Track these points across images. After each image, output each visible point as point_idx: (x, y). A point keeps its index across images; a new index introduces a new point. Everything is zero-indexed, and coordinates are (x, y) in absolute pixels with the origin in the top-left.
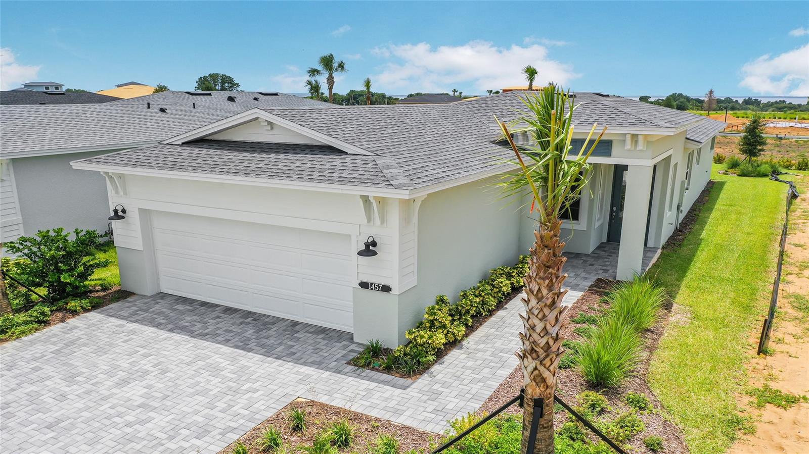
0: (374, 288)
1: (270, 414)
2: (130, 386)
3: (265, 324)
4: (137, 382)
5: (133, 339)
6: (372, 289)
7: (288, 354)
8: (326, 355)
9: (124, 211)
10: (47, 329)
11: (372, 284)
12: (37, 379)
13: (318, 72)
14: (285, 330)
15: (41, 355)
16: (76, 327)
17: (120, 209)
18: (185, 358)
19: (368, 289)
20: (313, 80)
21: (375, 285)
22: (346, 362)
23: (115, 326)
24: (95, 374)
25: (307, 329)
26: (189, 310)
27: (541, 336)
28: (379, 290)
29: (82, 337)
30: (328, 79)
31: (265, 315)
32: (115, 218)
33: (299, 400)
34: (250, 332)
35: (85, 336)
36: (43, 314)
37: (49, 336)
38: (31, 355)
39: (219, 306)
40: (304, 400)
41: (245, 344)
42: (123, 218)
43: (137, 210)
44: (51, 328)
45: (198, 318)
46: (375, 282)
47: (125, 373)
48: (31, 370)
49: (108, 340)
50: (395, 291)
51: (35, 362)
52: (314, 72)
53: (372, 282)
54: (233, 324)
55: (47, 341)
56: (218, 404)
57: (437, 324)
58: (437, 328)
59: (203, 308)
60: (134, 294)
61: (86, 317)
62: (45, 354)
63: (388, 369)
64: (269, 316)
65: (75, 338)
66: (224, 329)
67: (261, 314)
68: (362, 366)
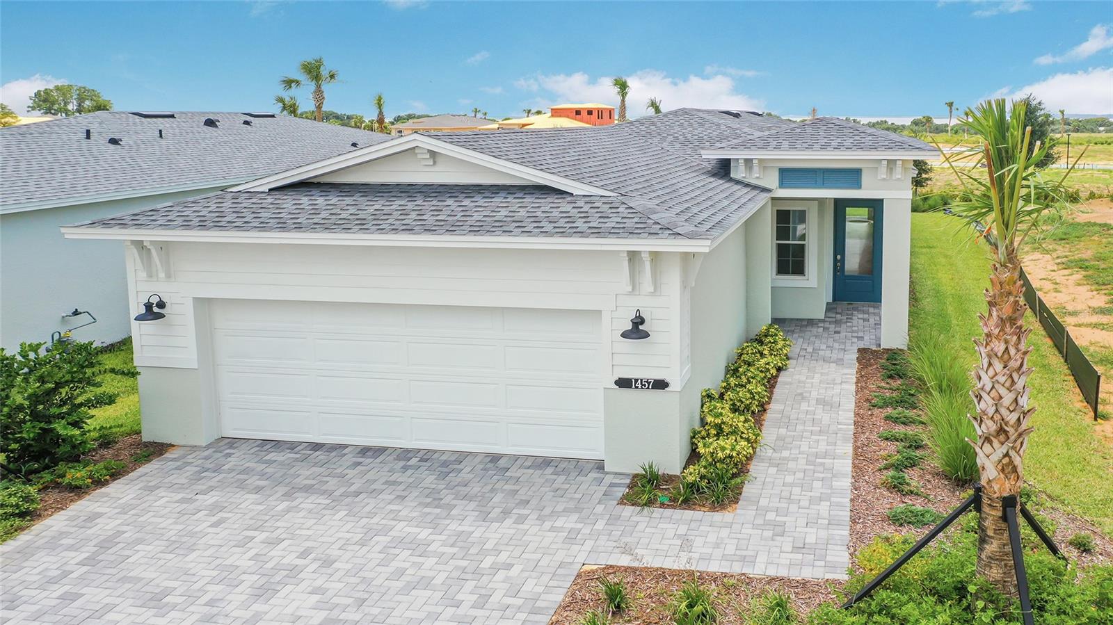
0: (640, 386)
1: (558, 597)
2: (281, 594)
3: (445, 464)
4: (289, 587)
5: (229, 518)
6: (637, 387)
7: (517, 504)
8: (578, 496)
9: (161, 305)
10: (38, 526)
11: (636, 380)
12: (86, 614)
13: (298, 83)
14: (484, 469)
15: (59, 572)
16: (99, 515)
17: (154, 300)
18: (348, 536)
19: (631, 388)
20: (286, 95)
21: (641, 380)
22: (616, 502)
23: (176, 502)
24: (197, 586)
25: (519, 462)
26: (296, 460)
27: (1010, 410)
28: (648, 388)
29: (125, 528)
30: (315, 92)
31: (435, 451)
32: (149, 317)
33: (586, 568)
34: (430, 480)
35: (129, 528)
36: (27, 499)
37: (53, 538)
38: (39, 574)
39: (345, 447)
40: (595, 567)
41: (435, 499)
42: (161, 316)
43: (191, 301)
44: (47, 522)
45: (321, 470)
46: (641, 377)
47: (256, 577)
48: (59, 601)
49: (180, 527)
50: (675, 385)
51: (57, 586)
52: (289, 83)
53: (636, 377)
54: (391, 471)
55: (53, 545)
56: (460, 597)
57: (726, 429)
58: (727, 434)
59: (318, 453)
60: (173, 446)
61: (107, 495)
62: (68, 568)
63: (687, 503)
64: (444, 452)
65: (110, 533)
66: (383, 480)
67: (429, 451)
68: (645, 505)
